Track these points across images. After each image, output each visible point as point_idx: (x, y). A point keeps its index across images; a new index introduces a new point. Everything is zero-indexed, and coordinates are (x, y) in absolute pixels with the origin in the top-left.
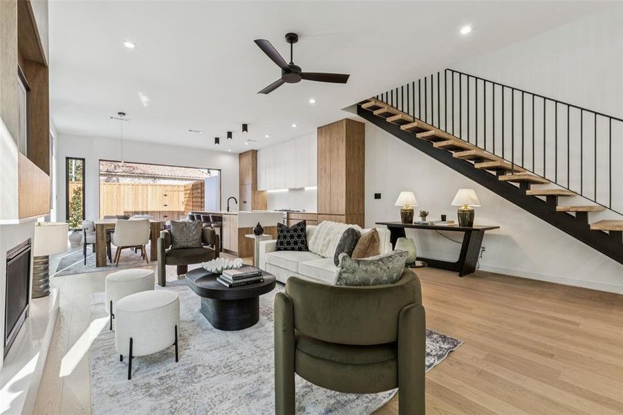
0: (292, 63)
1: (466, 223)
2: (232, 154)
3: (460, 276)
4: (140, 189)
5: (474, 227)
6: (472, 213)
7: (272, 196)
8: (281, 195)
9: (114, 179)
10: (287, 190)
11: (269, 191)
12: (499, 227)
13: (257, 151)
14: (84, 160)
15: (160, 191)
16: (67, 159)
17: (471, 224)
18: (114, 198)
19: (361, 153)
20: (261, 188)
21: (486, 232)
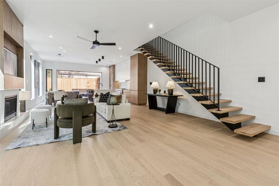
0: (96, 40)
1: (170, 94)
2: (106, 66)
3: (166, 113)
4: (79, 81)
5: (173, 95)
6: (172, 90)
7: (120, 83)
8: (123, 82)
9: (71, 76)
10: (125, 81)
11: (120, 81)
12: (183, 96)
13: (115, 65)
14: (52, 70)
15: (86, 81)
16: (46, 70)
17: (172, 94)
18: (69, 84)
19: (145, 67)
20: (116, 80)
21: (178, 97)
